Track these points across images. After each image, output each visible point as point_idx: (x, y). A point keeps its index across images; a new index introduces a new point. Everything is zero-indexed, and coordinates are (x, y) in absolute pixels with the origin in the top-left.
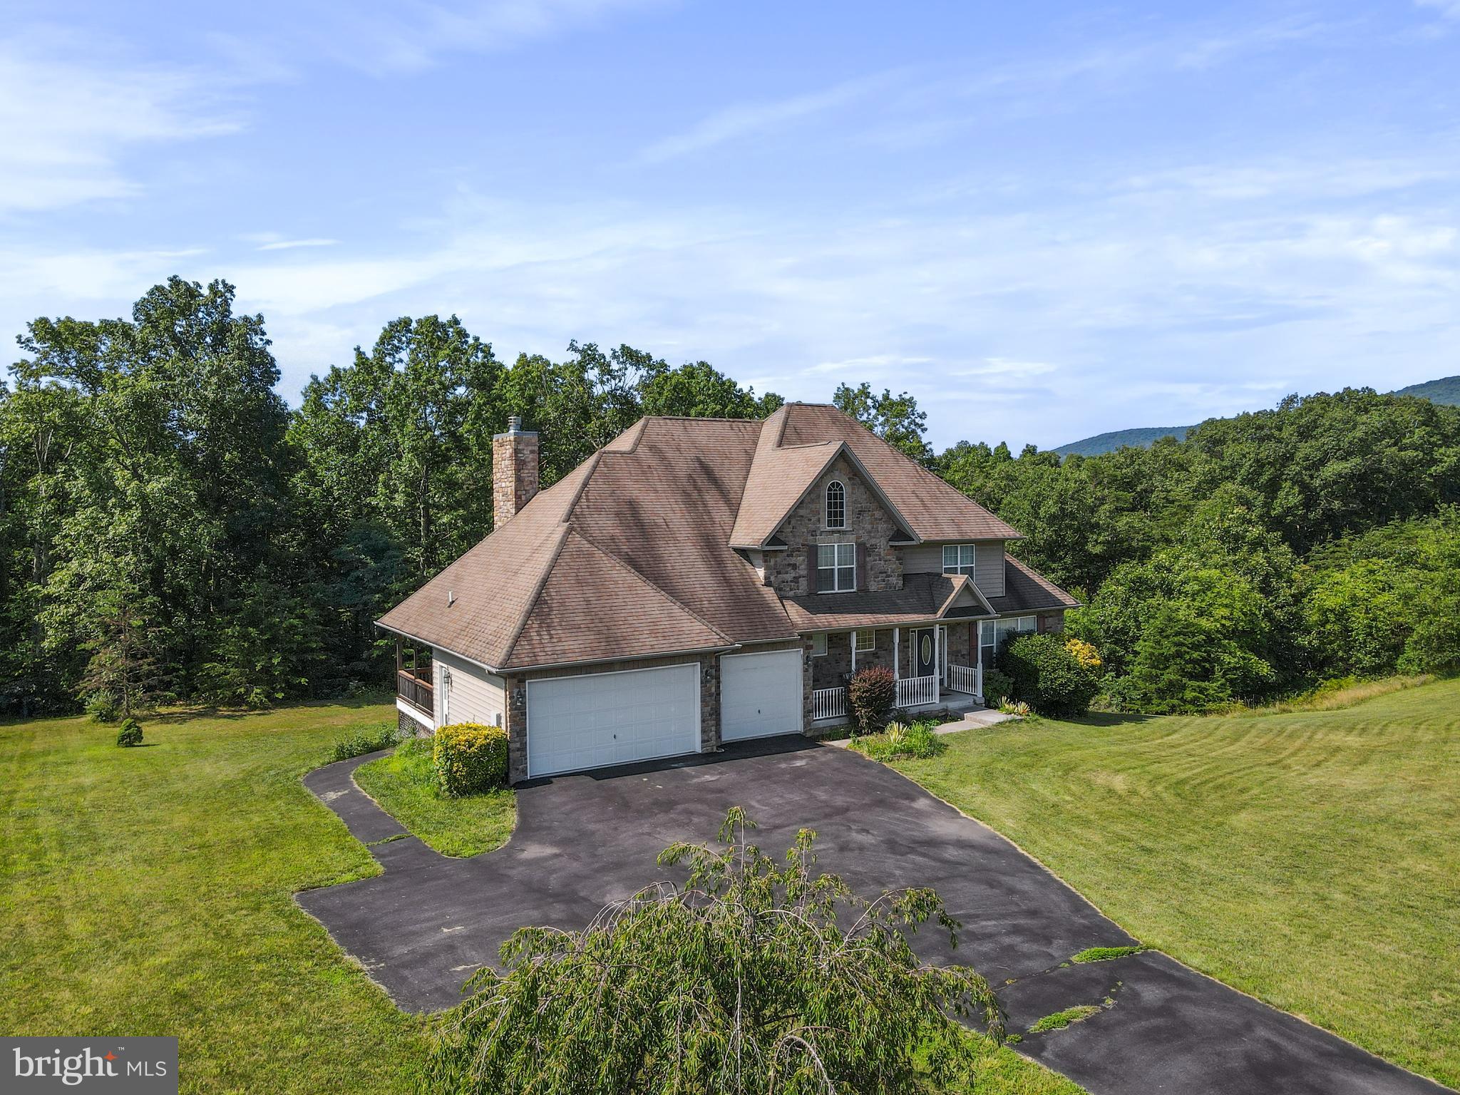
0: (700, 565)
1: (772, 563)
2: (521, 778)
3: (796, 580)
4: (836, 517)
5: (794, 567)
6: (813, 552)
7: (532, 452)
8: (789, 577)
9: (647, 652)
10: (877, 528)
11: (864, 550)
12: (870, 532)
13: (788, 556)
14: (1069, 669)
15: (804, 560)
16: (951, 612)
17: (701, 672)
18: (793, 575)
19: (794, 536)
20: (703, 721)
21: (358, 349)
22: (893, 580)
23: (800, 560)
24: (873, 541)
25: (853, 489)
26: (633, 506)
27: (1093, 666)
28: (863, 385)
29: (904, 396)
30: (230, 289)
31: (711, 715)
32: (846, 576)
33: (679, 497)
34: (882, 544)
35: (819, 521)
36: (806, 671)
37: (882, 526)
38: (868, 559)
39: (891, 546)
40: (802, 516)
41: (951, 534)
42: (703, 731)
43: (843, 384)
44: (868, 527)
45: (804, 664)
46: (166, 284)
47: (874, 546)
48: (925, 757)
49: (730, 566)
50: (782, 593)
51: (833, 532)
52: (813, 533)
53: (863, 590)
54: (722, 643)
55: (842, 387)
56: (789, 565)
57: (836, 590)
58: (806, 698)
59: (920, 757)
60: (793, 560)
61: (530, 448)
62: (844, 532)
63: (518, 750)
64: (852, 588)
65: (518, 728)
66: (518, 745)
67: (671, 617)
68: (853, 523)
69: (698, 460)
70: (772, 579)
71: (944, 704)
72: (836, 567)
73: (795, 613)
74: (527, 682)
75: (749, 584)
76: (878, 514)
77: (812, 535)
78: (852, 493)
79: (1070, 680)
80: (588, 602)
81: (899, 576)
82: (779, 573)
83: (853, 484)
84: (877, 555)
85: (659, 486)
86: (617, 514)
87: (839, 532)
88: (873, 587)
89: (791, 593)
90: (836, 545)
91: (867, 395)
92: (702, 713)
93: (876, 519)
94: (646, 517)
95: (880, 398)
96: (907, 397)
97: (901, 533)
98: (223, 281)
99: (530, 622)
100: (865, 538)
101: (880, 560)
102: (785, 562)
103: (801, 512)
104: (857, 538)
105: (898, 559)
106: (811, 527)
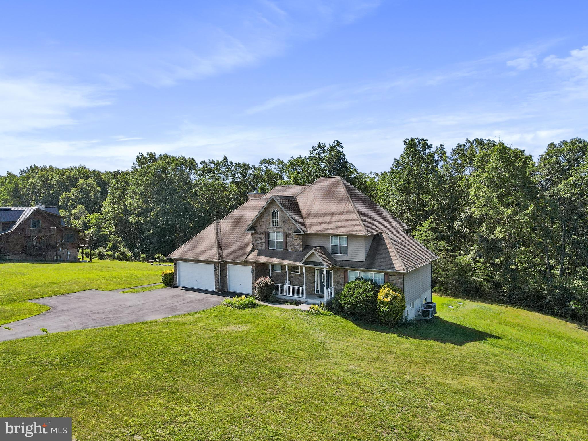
1: (254, 237)
2: (176, 285)
3: (261, 243)
4: (275, 222)
5: (261, 239)
6: (267, 234)
10: (291, 227)
11: (285, 235)
12: (288, 228)
13: (259, 235)
15: (264, 237)
16: (306, 262)
17: (214, 267)
19: (261, 228)
22: (298, 247)
24: (290, 232)
26: (242, 216)
32: (279, 244)
34: (293, 233)
35: (269, 223)
37: (293, 226)
38: (288, 238)
40: (263, 222)
42: (215, 285)
44: (288, 226)
47: (290, 234)
50: (257, 247)
51: (274, 228)
52: (268, 227)
53: (286, 250)
56: (259, 238)
57: (276, 249)
60: (260, 237)
62: (279, 228)
68: (282, 225)
70: (254, 242)
72: (276, 240)
73: (253, 255)
74: (177, 262)
82: (256, 240)
84: (291, 237)
87: (277, 227)
88: (290, 249)
89: (260, 248)
90: (276, 232)
93: (290, 224)
97: (298, 230)
100: (286, 231)
101: (292, 239)
102: (258, 237)
103: (263, 220)
104: (283, 230)
105: (300, 239)
106: (267, 225)
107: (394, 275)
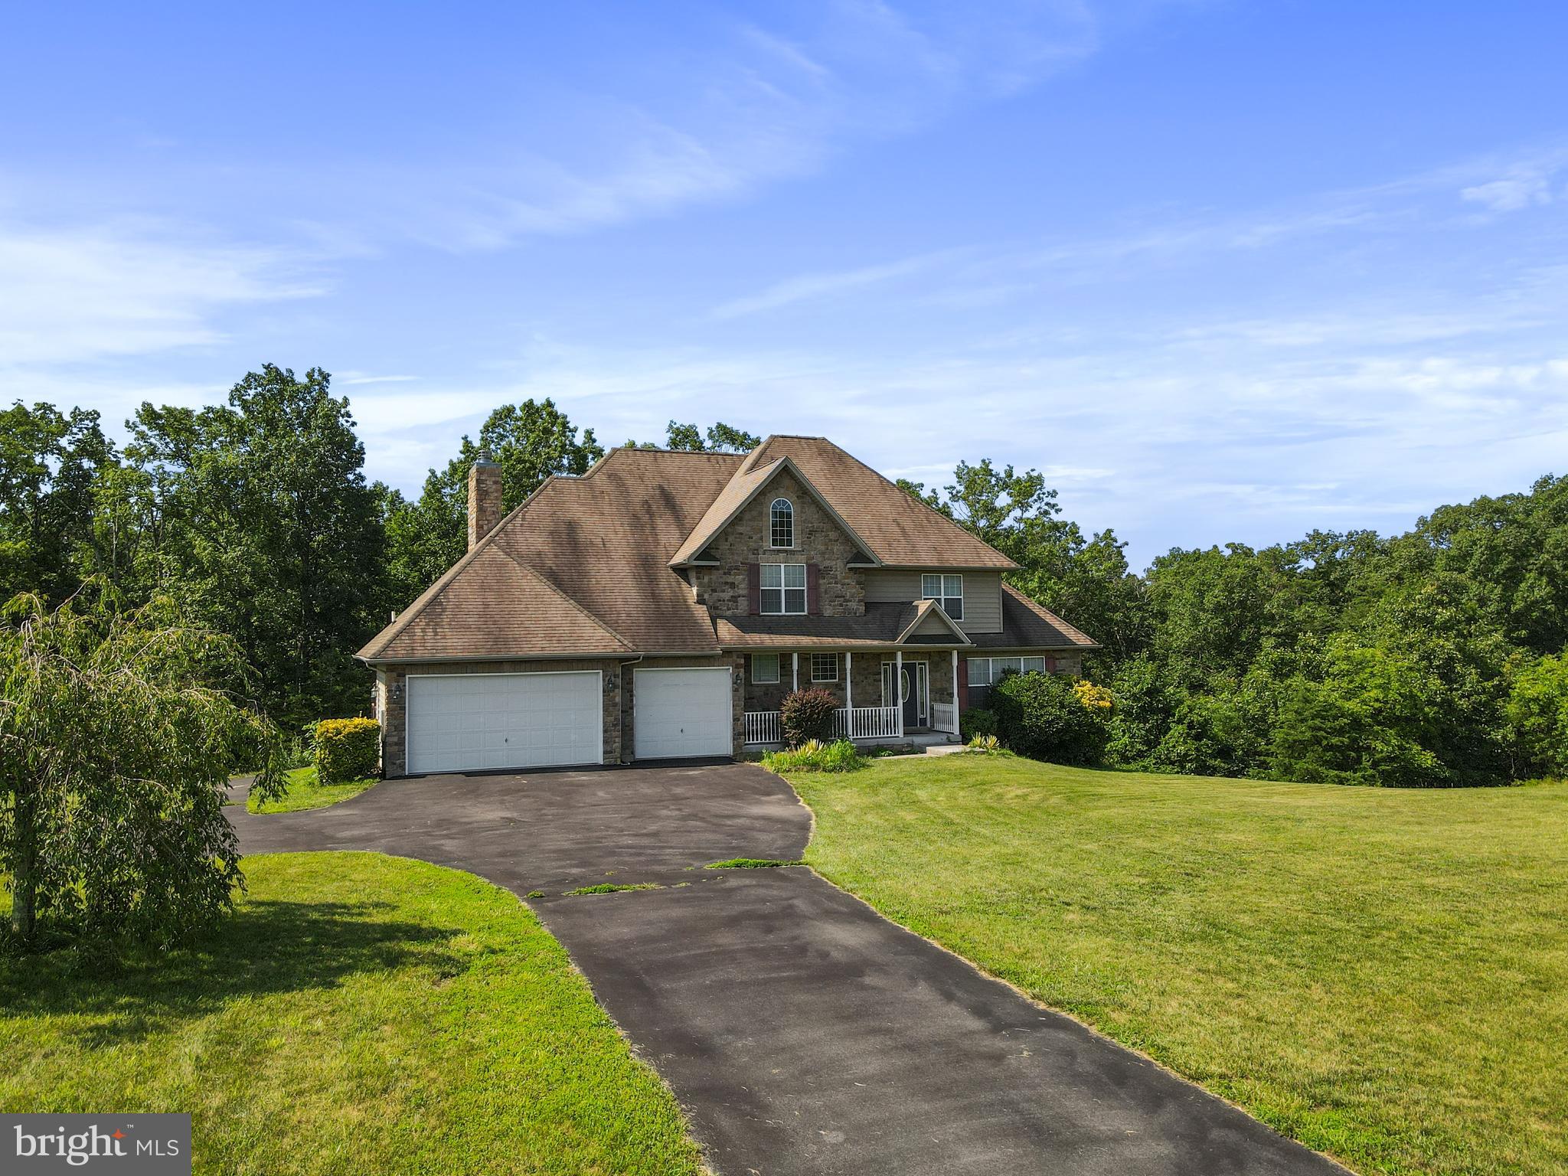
0: (630, 582)
1: (706, 579)
2: (399, 772)
3: (734, 599)
4: (782, 536)
5: (733, 585)
6: (754, 571)
7: (495, 483)
8: (727, 595)
9: (535, 652)
10: (832, 550)
11: (815, 572)
12: (823, 553)
13: (725, 574)
14: (1062, 706)
15: (744, 579)
16: (912, 639)
17: (604, 680)
18: (731, 594)
19: (733, 554)
20: (605, 731)
21: (465, 438)
22: (853, 605)
23: (740, 579)
24: (827, 563)
25: (803, 508)
26: (572, 527)
27: (1100, 709)
28: (983, 461)
29: (1032, 474)
30: (326, 377)
31: (614, 725)
32: (794, 598)
33: (626, 521)
34: (838, 567)
35: (761, 539)
36: (735, 690)
37: (837, 548)
38: (821, 581)
39: (851, 569)
40: (742, 534)
41: (928, 560)
42: (605, 742)
43: (963, 462)
44: (823, 548)
45: (734, 683)
46: (261, 371)
47: (828, 569)
48: (830, 771)
49: (663, 584)
50: (718, 612)
51: (779, 551)
52: (755, 552)
53: (816, 613)
54: (623, 650)
55: (961, 465)
56: (726, 583)
57: (783, 612)
58: (736, 719)
59: (824, 770)
60: (730, 579)
61: (493, 479)
62: (793, 552)
63: (396, 744)
64: (804, 611)
65: (396, 722)
66: (395, 739)
67: (573, 623)
68: (803, 543)
69: (661, 488)
70: (706, 596)
71: (909, 739)
72: (783, 588)
73: (726, 631)
74: (407, 676)
75: (680, 602)
76: (833, 535)
77: (754, 554)
78: (802, 512)
79: (1060, 718)
80: (486, 605)
81: (860, 601)
82: (714, 591)
83: (803, 503)
84: (832, 578)
85: (607, 509)
86: (551, 533)
87: (786, 551)
88: (828, 611)
89: (729, 613)
90: (783, 565)
91: (989, 472)
92: (605, 723)
93: (831, 540)
94: (581, 537)
95: (1003, 475)
96: (1035, 474)
97: (859, 555)
98: (320, 370)
99: (418, 620)
100: (817, 560)
101: (836, 583)
102: (721, 580)
103: (740, 529)
104: (808, 559)
105: (859, 583)
106: (753, 545)
107: (1064, 658)
